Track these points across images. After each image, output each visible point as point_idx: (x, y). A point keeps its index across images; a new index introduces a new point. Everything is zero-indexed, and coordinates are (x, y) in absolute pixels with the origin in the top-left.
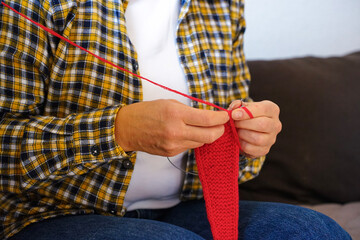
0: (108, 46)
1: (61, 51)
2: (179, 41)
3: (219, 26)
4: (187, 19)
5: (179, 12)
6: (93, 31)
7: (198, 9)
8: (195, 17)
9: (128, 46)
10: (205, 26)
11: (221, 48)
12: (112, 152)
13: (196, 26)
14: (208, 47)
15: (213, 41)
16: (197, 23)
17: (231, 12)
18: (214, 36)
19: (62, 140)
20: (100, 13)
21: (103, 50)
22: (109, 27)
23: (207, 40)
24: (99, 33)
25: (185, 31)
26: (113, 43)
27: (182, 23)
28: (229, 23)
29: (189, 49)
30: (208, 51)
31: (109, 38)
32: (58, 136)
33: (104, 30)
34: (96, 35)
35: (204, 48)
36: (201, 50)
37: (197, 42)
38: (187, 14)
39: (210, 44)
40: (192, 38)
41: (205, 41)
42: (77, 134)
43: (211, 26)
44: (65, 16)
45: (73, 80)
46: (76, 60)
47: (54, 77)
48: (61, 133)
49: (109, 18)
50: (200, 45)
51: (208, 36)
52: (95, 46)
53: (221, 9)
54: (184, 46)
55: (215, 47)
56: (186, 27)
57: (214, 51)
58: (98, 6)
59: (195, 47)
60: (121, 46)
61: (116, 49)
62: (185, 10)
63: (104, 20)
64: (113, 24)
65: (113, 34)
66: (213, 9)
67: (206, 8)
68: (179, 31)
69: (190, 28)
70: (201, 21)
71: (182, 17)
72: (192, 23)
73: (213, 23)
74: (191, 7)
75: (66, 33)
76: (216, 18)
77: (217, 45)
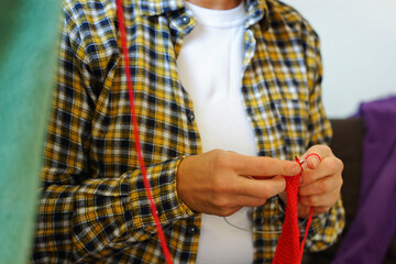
0: (159, 95)
1: (102, 105)
2: (245, 90)
3: (291, 73)
4: (253, 66)
5: (244, 58)
6: (138, 79)
7: (266, 54)
8: (262, 63)
9: (180, 94)
10: (276, 73)
11: (295, 97)
12: (175, 211)
13: (264, 74)
14: (280, 97)
15: (285, 90)
16: (265, 69)
17: (305, 57)
18: (286, 84)
19: (118, 203)
20: (148, 58)
21: (152, 100)
22: (159, 73)
23: (277, 89)
24: (147, 81)
25: (250, 79)
26: (164, 92)
27: (247, 70)
28: (303, 69)
29: (256, 100)
30: (279, 101)
31: (159, 86)
32: (113, 199)
33: (153, 78)
34: (143, 84)
35: (275, 98)
36: (271, 100)
37: (265, 91)
38: (252, 60)
39: (282, 93)
40: (259, 87)
41: (275, 90)
42: (134, 194)
43: (283, 73)
45: (118, 137)
46: (120, 113)
47: (95, 134)
48: (116, 195)
49: (159, 63)
50: (270, 95)
51: (280, 84)
52: (142, 96)
53: (294, 53)
54: (251, 96)
55: (288, 97)
56: (252, 75)
57: (285, 100)
58: (144, 50)
59: (263, 97)
60: (173, 94)
61: (168, 99)
62: (250, 55)
63: (152, 66)
64: (164, 70)
65: (164, 81)
66: (284, 54)
67: (276, 53)
68: (244, 79)
69: (256, 76)
70: (271, 67)
71: (247, 62)
72: (259, 70)
73: (285, 69)
74: (257, 52)
75: (108, 85)
76: (288, 64)
77: (290, 94)
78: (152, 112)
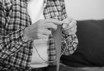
0: (23, 17)
2: (44, 14)
3: (57, 8)
4: (46, 7)
5: (44, 5)
7: (50, 4)
8: (49, 6)
9: (28, 17)
10: (53, 9)
11: (58, 15)
13: (49, 9)
14: (54, 15)
15: (55, 13)
20: (20, 7)
21: (21, 18)
22: (22, 11)
23: (53, 13)
25: (46, 11)
26: (24, 16)
27: (45, 8)
28: (60, 7)
31: (22, 15)
32: (7, 38)
33: (21, 12)
34: (19, 14)
35: (52, 16)
38: (46, 6)
40: (48, 13)
43: (55, 9)
44: (9, 8)
48: (8, 37)
51: (54, 12)
52: (18, 17)
53: (58, 3)
54: (46, 16)
57: (55, 16)
58: (19, 5)
60: (26, 17)
61: (25, 18)
62: (46, 4)
63: (21, 9)
64: (24, 10)
65: (24, 13)
66: (55, 3)
67: (52, 3)
68: (44, 11)
69: (47, 10)
70: (51, 7)
71: (45, 6)
72: (48, 8)
73: (55, 7)
74: (47, 3)
75: (10, 13)
78: (21, 21)
